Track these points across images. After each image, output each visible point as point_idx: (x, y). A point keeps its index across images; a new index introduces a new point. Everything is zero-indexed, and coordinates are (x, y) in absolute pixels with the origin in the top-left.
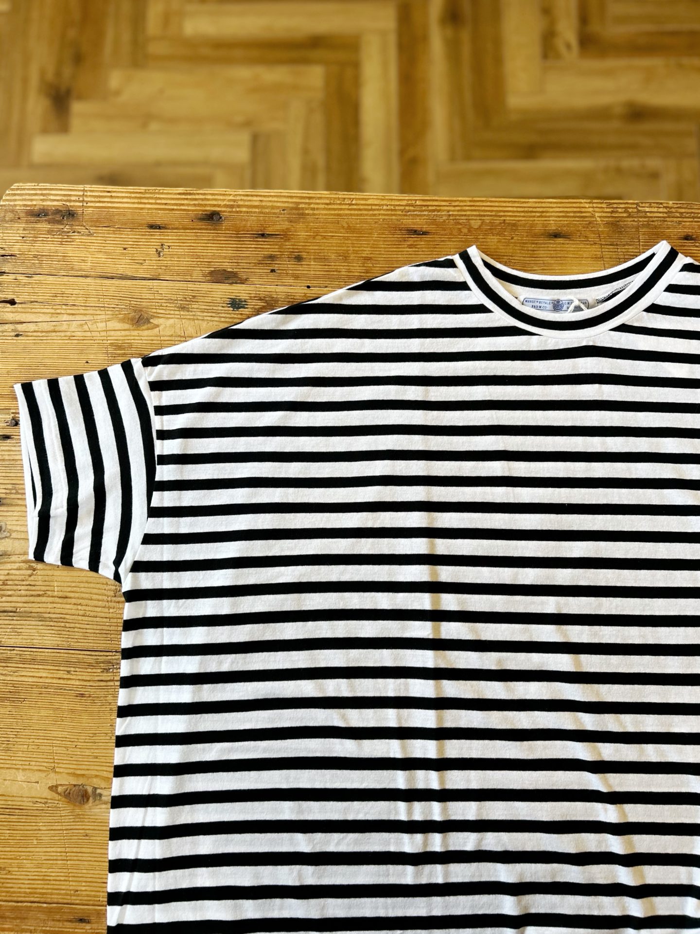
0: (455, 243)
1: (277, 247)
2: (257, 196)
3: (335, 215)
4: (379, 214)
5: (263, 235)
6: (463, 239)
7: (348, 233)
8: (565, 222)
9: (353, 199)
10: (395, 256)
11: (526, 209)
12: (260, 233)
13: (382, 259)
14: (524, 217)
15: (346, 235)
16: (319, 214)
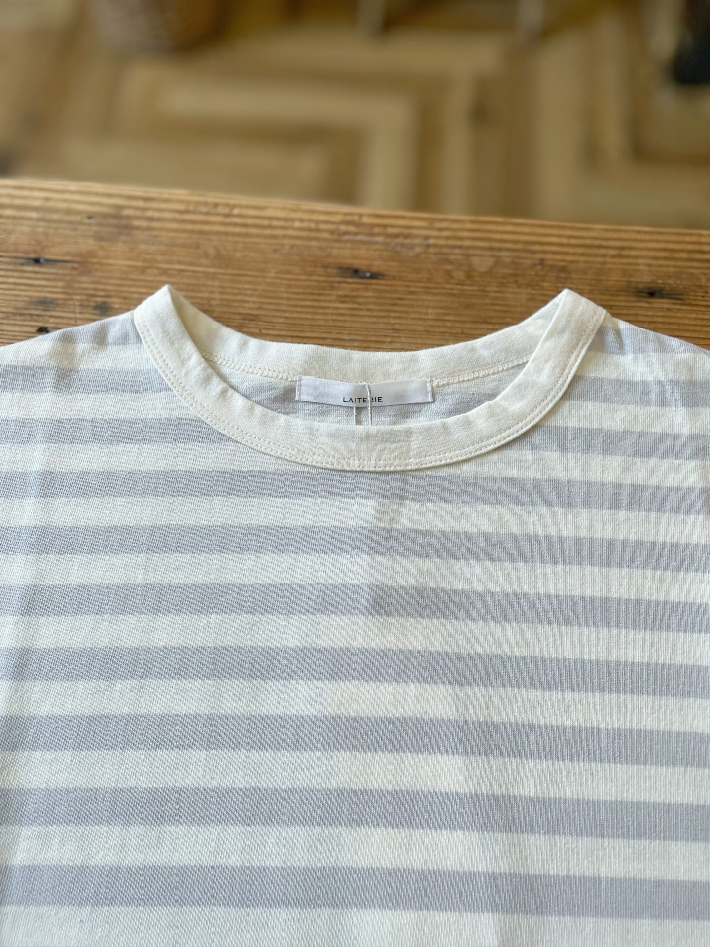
0: (437, 298)
1: (60, 284)
2: (41, 190)
3: (193, 232)
4: (285, 237)
5: (37, 261)
6: (455, 292)
7: (213, 266)
8: (671, 269)
9: (234, 206)
10: (309, 316)
11: (588, 242)
12: (33, 256)
13: (281, 320)
14: (582, 255)
15: (211, 270)
16: (161, 229)
